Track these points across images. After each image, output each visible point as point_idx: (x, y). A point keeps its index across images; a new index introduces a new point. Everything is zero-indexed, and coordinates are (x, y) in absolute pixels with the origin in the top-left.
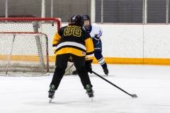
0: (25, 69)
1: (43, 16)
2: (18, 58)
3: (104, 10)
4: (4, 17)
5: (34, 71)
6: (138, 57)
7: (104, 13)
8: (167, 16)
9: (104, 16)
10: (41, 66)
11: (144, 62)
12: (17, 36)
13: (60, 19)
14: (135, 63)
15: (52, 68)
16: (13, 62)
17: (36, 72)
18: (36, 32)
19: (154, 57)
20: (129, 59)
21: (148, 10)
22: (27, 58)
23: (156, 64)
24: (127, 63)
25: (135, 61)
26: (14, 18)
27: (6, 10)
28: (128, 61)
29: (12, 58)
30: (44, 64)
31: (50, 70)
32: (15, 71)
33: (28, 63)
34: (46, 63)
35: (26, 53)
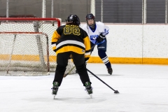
0: (26, 68)
1: (44, 16)
2: (19, 57)
3: (104, 10)
4: (5, 17)
5: (35, 71)
6: (138, 57)
7: (104, 13)
8: (166, 16)
9: (104, 16)
10: (42, 66)
11: (143, 61)
12: (18, 35)
13: (60, 19)
14: (134, 63)
15: (53, 67)
16: (13, 62)
17: (37, 71)
18: (37, 32)
19: (153, 57)
20: (128, 59)
21: (147, 10)
22: (28, 58)
23: (155, 64)
24: (127, 63)
25: (134, 61)
26: (15, 18)
27: (7, 10)
28: (127, 61)
29: (13, 57)
30: (44, 64)
31: (51, 70)
32: (16, 71)
33: (29, 63)
34: (46, 63)
35: (27, 53)
